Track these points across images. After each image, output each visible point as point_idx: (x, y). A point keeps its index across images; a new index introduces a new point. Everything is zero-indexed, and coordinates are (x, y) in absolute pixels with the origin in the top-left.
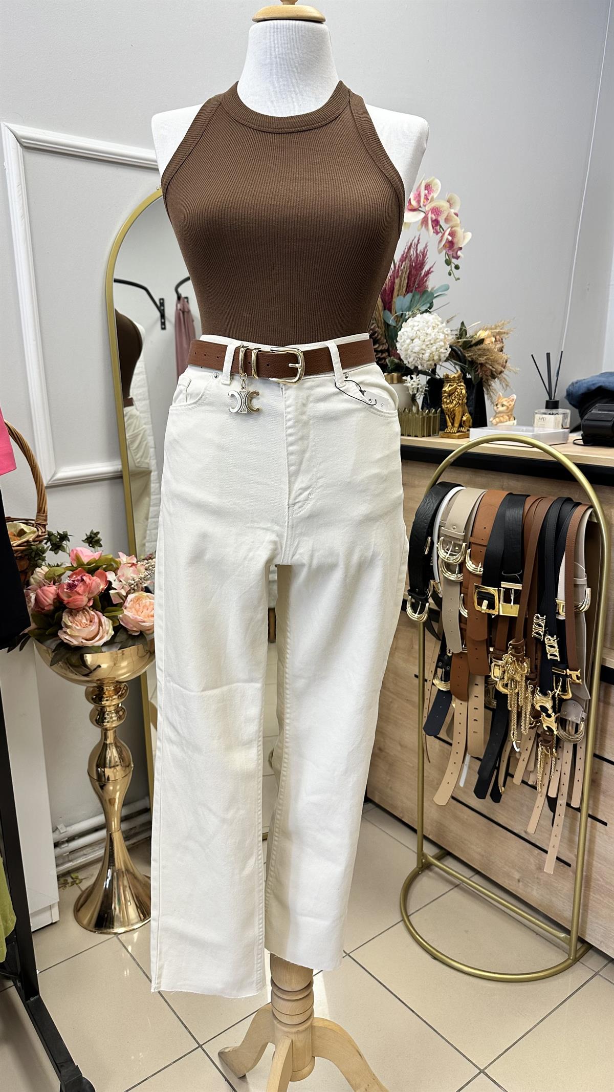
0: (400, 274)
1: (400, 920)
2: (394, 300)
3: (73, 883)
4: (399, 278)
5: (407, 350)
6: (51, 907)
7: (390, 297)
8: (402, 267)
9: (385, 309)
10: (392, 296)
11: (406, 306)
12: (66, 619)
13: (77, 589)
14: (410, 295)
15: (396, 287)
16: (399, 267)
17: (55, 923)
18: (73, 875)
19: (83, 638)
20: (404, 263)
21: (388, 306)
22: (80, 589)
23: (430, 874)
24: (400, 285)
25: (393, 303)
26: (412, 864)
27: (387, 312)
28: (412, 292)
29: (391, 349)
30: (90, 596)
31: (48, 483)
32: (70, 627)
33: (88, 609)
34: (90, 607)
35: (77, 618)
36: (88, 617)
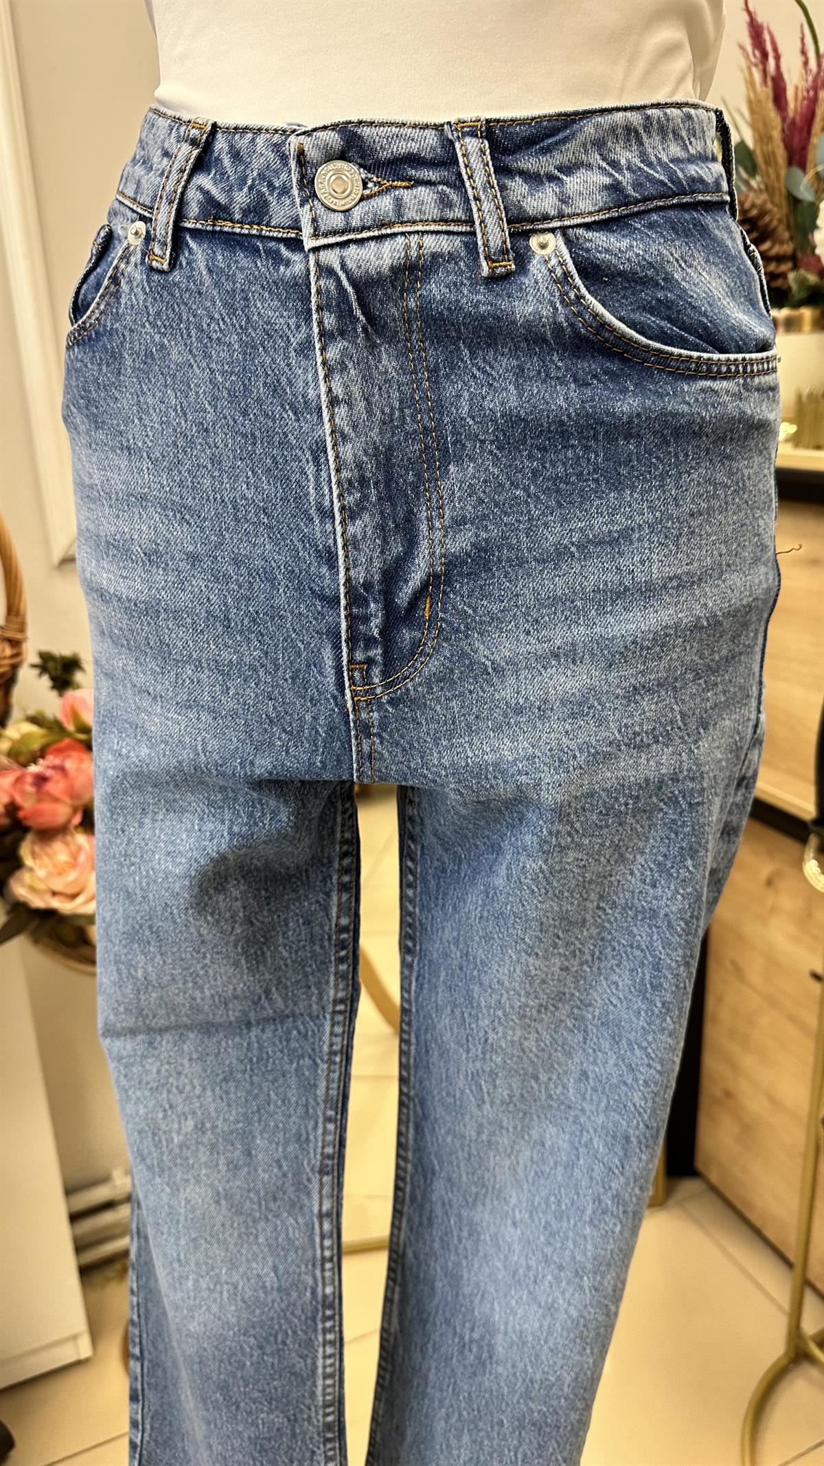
2: (814, 140)
6: (74, 1338)
7: (804, 134)
9: (790, 162)
12: (25, 851)
13: (51, 787)
15: (820, 110)
17: (86, 1361)
19: (54, 894)
21: (797, 157)
22: (56, 787)
23: (814, 1372)
25: (810, 147)
26: (775, 1348)
27: (797, 171)
29: (799, 255)
30: (77, 803)
31: (67, 552)
32: (31, 870)
33: (73, 831)
34: (76, 827)
35: (49, 850)
36: (73, 848)
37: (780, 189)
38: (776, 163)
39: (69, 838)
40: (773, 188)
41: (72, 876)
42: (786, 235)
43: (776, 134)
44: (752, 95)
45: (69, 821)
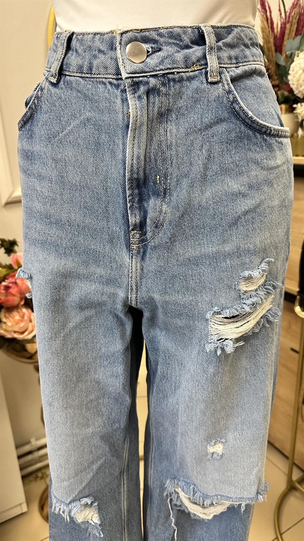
0: (291, 20)
1: (274, 538)
2: (285, 43)
3: (42, 478)
4: (290, 24)
5: (298, 81)
6: (21, 504)
7: (281, 41)
8: (293, 14)
9: (276, 51)
10: (283, 40)
11: (295, 48)
12: (2, 316)
13: (12, 290)
14: (299, 37)
15: (287, 32)
16: (290, 14)
17: (25, 513)
18: (43, 471)
19: (15, 332)
20: (295, 10)
21: (278, 49)
22: (14, 290)
23: (297, 494)
24: (290, 30)
25: (283, 45)
26: (282, 486)
27: (279, 54)
28: (300, 34)
29: (280, 85)
30: (22, 296)
31: (7, 200)
32: (5, 323)
33: (21, 307)
34: (22, 306)
35: (11, 315)
36: (21, 314)
37: (273, 61)
38: (272, 51)
39: (19, 310)
40: (271, 60)
41: (22, 325)
42: (276, 78)
43: (272, 40)
44: (263, 26)
45: (19, 304)
